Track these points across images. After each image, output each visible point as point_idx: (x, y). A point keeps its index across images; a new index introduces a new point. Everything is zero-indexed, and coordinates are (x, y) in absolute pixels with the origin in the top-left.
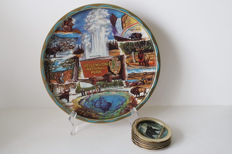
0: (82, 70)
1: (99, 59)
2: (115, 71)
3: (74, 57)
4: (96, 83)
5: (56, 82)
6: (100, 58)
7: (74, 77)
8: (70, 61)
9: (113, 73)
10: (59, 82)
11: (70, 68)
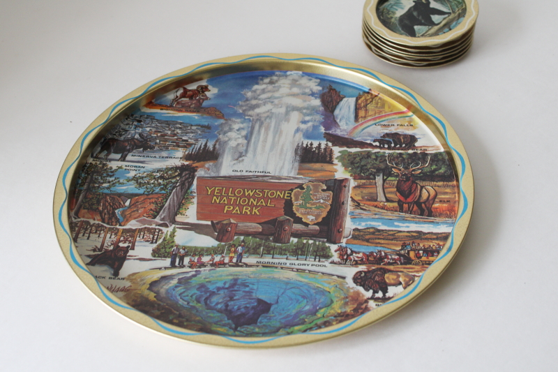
0: (195, 200)
1: (261, 178)
2: (308, 214)
3: (183, 165)
4: (232, 239)
5: (99, 218)
6: (265, 179)
7: (162, 214)
8: (166, 173)
9: (299, 221)
10: (110, 218)
11: (157, 190)
